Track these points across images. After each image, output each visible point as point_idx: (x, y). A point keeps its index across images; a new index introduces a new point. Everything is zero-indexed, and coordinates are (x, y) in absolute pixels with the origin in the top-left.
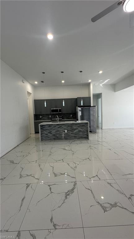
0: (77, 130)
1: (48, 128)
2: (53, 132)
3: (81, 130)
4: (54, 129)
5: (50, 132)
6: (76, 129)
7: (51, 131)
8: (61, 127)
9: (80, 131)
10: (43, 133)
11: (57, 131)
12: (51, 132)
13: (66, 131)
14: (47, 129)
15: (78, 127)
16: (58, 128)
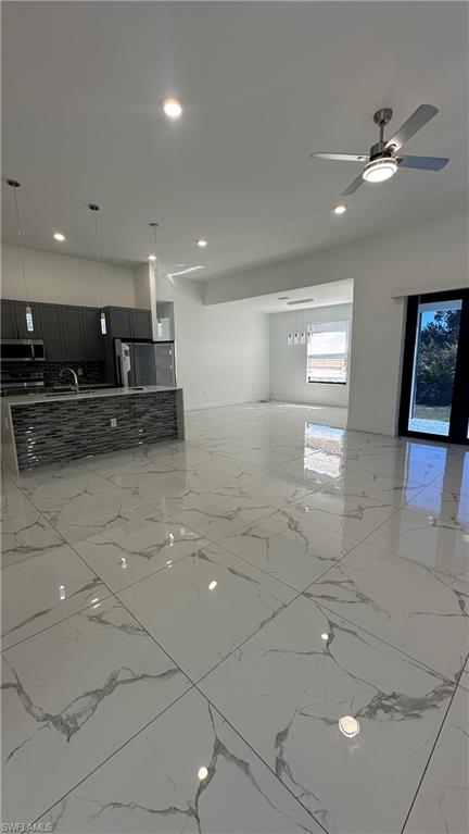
0: (147, 417)
1: (47, 418)
2: (67, 430)
3: (159, 413)
4: (69, 420)
5: (54, 433)
6: (144, 413)
7: (58, 427)
8: (95, 410)
9: (156, 417)
10: (22, 438)
11: (81, 427)
12: (59, 433)
13: (114, 422)
14: (39, 423)
15: (152, 405)
16: (86, 413)
